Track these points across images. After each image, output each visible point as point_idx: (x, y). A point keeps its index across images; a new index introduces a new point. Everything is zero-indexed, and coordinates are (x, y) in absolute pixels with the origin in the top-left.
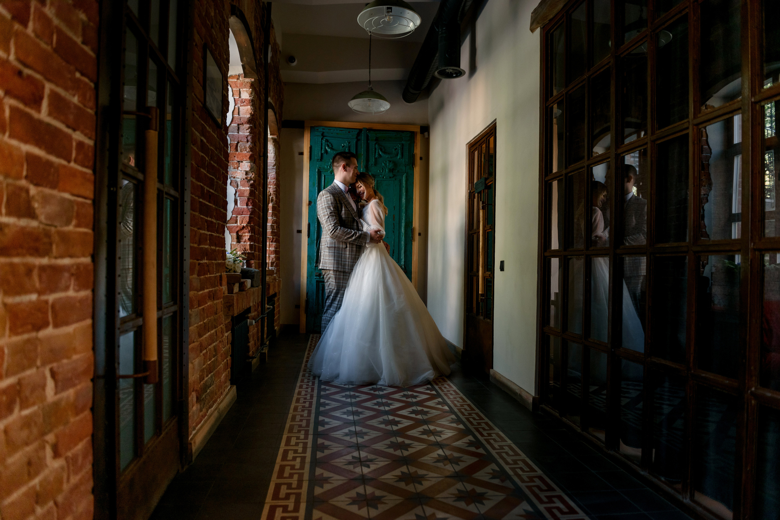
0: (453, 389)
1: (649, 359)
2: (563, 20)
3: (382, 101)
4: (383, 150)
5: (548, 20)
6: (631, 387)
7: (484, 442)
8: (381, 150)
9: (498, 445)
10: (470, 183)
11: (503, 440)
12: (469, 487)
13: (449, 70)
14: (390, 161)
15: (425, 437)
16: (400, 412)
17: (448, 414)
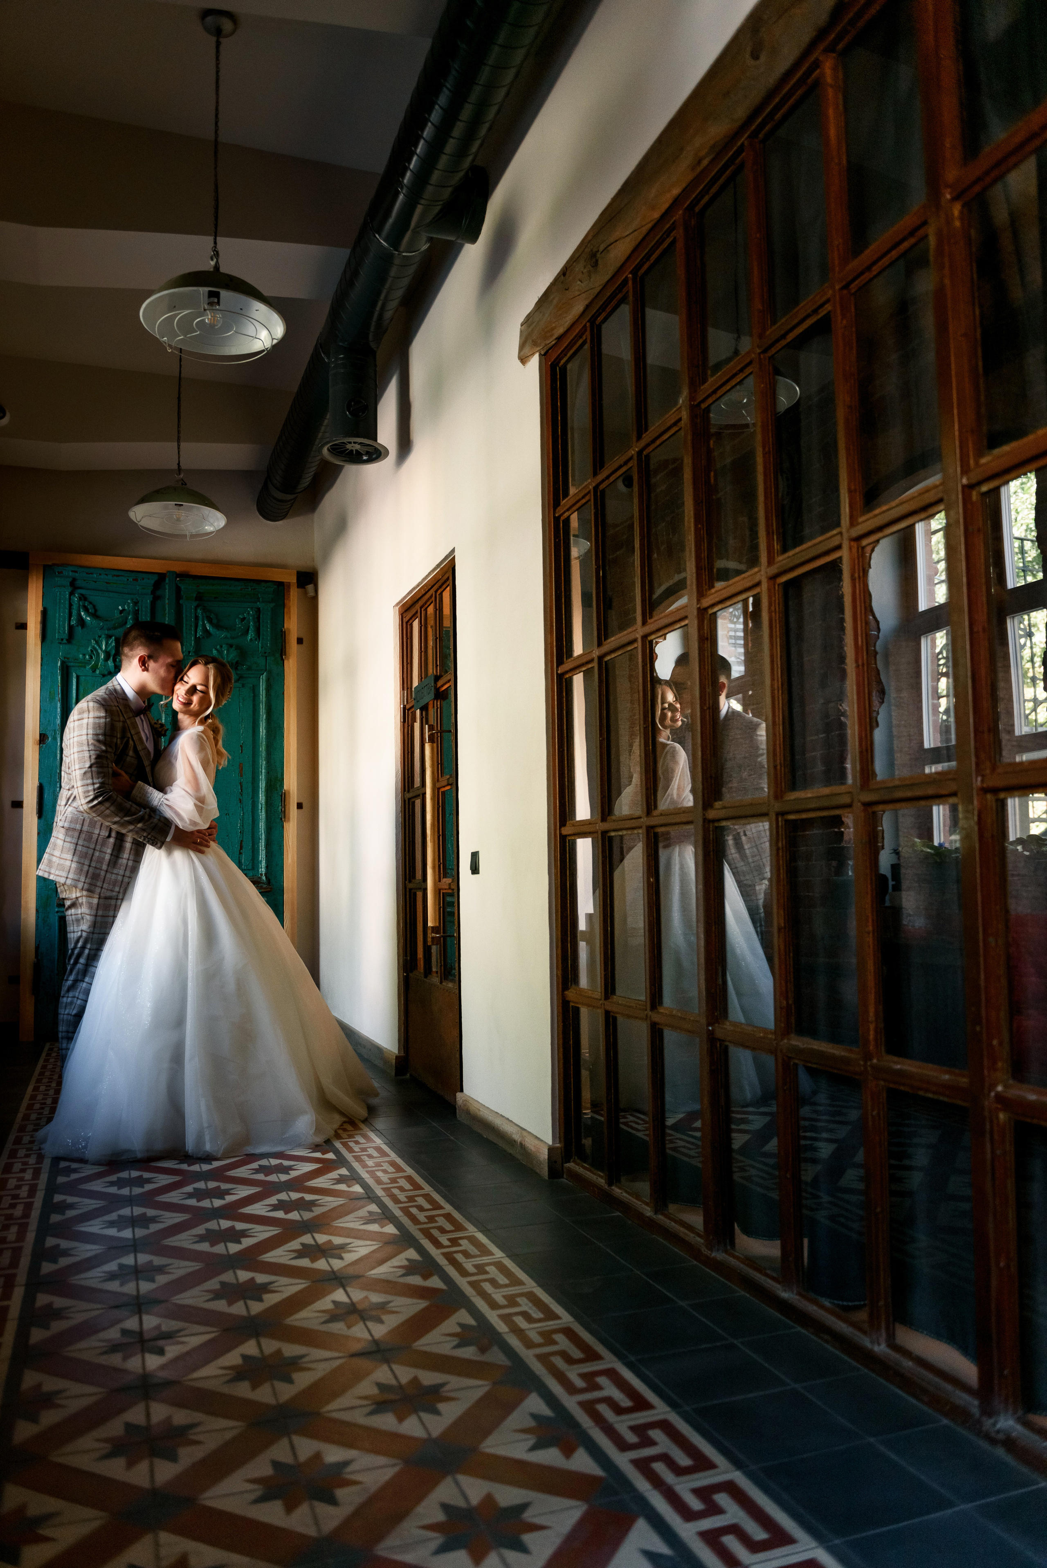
0: (373, 1145)
1: (786, 1041)
2: (584, 338)
3: (207, 511)
4: (215, 621)
5: (554, 337)
6: (751, 1109)
7: (442, 1261)
8: (210, 622)
9: (473, 1265)
10: (403, 689)
11: (485, 1252)
12: (405, 1374)
13: (354, 444)
14: (231, 646)
15: (305, 1263)
16: (249, 1210)
17: (361, 1203)
